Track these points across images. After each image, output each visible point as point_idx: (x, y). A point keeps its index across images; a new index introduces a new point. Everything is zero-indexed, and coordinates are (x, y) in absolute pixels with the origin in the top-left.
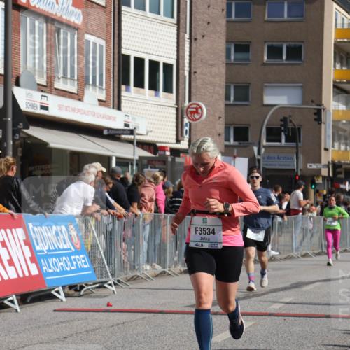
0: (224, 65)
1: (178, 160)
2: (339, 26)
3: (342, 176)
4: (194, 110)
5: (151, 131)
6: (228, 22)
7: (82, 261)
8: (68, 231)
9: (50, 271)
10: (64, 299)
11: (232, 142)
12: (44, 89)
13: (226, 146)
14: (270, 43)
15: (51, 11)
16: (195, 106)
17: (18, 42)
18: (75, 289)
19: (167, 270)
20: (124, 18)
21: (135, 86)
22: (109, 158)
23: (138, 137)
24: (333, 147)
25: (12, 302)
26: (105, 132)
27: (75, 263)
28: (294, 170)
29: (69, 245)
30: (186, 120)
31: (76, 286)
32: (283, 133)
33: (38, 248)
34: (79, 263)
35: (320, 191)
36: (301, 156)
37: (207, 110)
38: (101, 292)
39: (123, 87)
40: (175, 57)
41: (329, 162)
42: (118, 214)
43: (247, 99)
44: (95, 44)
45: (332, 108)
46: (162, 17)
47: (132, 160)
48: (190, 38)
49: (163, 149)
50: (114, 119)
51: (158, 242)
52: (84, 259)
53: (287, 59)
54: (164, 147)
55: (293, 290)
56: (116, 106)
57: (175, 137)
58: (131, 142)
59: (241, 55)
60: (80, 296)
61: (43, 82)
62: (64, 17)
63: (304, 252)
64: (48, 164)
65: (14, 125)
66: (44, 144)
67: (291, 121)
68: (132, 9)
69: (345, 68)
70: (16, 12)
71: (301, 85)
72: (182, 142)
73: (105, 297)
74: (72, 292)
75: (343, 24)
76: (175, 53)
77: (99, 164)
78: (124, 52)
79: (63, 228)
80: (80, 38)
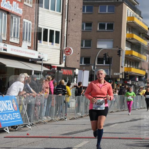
0: (81, 32)
1: (60, 72)
2: (129, 16)
3: (128, 78)
4: (68, 50)
5: (49, 60)
6: (83, 14)
7: (17, 115)
8: (12, 103)
9: (4, 120)
10: (9, 132)
11: (83, 64)
12: (5, 42)
13: (80, 66)
14: (100, 23)
15: (9, 9)
16: (68, 49)
18: (14, 128)
19: (53, 119)
20: (40, 12)
21: (44, 40)
22: (31, 71)
23: (44, 62)
24: (125, 66)
26: (30, 60)
27: (14, 116)
28: (108, 76)
29: (12, 108)
30: (64, 55)
31: (14, 126)
32: (104, 60)
34: (16, 116)
35: (119, 85)
36: (111, 70)
37: (73, 50)
38: (25, 129)
39: (39, 41)
40: (61, 28)
41: (123, 72)
42: (34, 95)
43: (90, 46)
44: (27, 23)
45: (125, 49)
46: (56, 12)
47: (41, 72)
48: (67, 21)
49: (54, 67)
50: (34, 54)
51: (50, 107)
52: (18, 114)
53: (107, 29)
54: (54, 66)
55: (106, 127)
56: (35, 49)
57: (59, 62)
58: (41, 64)
59: (88, 28)
60: (16, 131)
61: (5, 39)
62: (15, 12)
63: (111, 111)
64: (5, 74)
66: (4, 65)
67: (108, 55)
68: (43, 9)
69: (131, 33)
71: (112, 40)
72: (62, 64)
73: (26, 131)
74: (12, 129)
75: (130, 15)
76: (61, 27)
77: (26, 74)
78: (39, 26)
79: (10, 101)
80: (21, 20)
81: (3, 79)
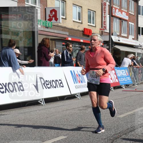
7: (129, 78)
9: (121, 81)
10: (124, 88)
12: (119, 36)
15: (120, 17)
17: (112, 25)
18: (127, 86)
20: (139, 18)
21: (142, 34)
22: (135, 53)
25: (112, 88)
26: (134, 46)
27: (127, 79)
29: (125, 75)
33: (118, 75)
38: (134, 86)
39: (139, 35)
42: (138, 67)
44: (131, 24)
47: (141, 53)
50: (137, 43)
56: (137, 40)
58: (141, 49)
60: (129, 87)
61: (119, 34)
62: (124, 18)
64: (120, 54)
65: (112, 45)
66: (119, 50)
68: (141, 15)
70: (112, 17)
74: (126, 86)
78: (139, 26)
79: (124, 70)
80: (128, 23)
81: (119, 57)
